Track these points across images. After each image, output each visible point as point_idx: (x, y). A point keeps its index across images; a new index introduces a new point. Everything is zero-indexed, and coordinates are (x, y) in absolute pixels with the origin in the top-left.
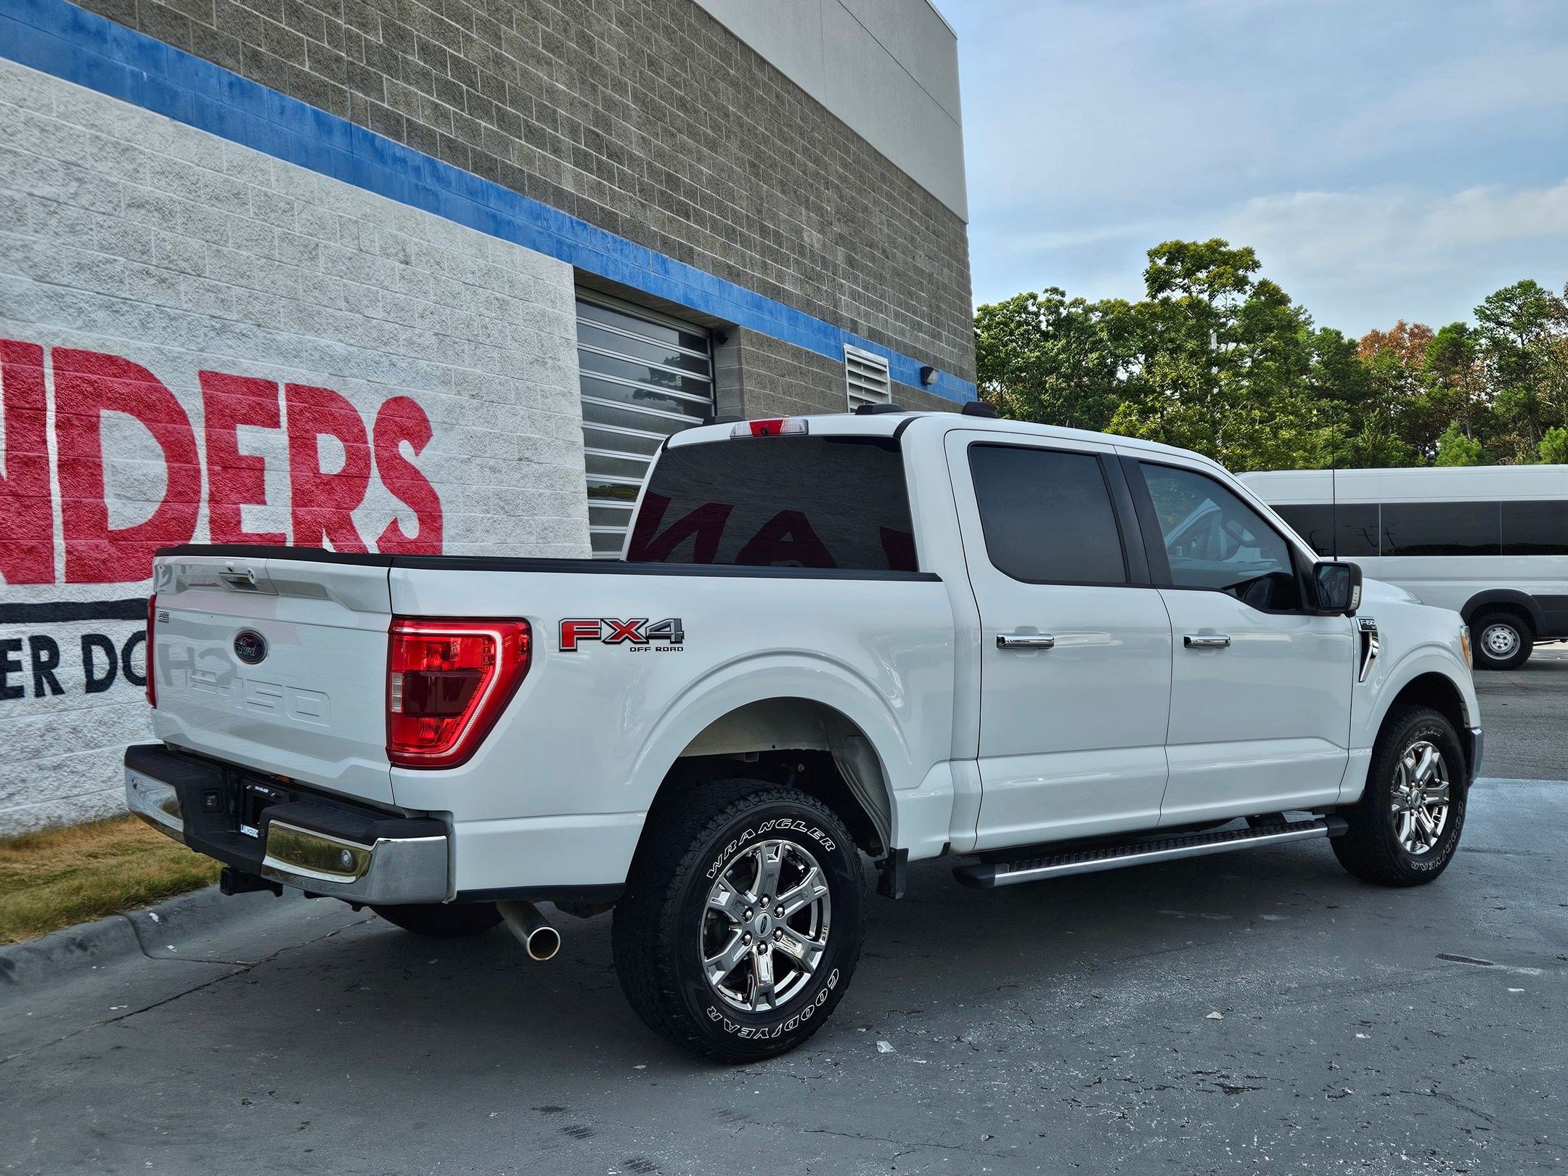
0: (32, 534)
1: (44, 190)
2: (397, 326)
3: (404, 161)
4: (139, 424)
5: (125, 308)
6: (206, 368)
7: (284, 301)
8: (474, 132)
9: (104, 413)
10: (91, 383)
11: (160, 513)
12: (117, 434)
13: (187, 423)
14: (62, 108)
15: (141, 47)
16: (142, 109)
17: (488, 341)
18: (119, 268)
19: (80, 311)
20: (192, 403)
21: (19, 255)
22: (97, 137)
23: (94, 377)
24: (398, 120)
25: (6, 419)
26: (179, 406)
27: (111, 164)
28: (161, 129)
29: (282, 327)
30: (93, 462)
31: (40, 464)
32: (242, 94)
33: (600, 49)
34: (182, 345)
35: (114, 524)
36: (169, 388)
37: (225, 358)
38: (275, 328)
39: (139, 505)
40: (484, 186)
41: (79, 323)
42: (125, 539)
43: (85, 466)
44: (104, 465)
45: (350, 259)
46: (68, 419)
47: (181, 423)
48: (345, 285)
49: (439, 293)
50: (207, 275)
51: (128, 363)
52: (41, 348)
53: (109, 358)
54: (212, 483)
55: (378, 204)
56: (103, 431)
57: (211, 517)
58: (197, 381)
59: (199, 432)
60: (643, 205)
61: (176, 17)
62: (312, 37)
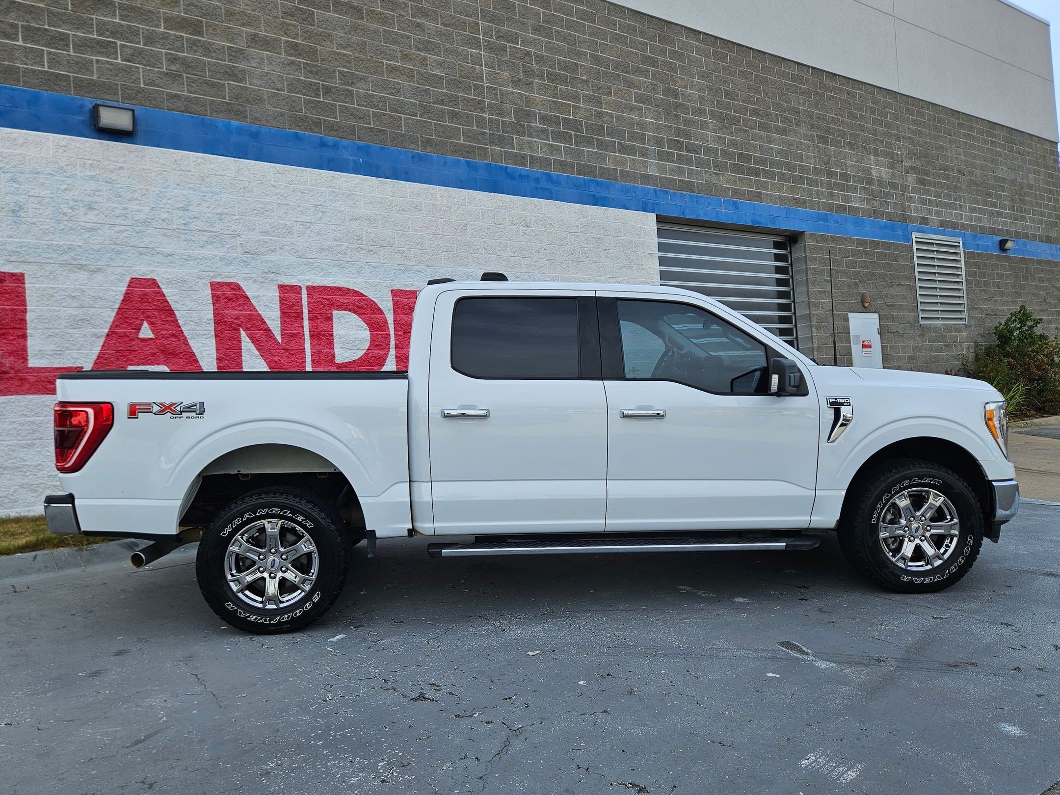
0: (294, 366)
1: (304, 218)
2: (520, 258)
3: (528, 176)
4: (356, 316)
5: (348, 265)
6: (395, 288)
7: (444, 253)
8: (580, 154)
9: (334, 312)
10: (328, 300)
11: (366, 354)
12: (343, 321)
13: (383, 313)
14: (313, 182)
15: (359, 148)
16: (359, 176)
17: (587, 260)
18: (344, 248)
19: (322, 269)
20: (386, 305)
21: (289, 248)
22: (333, 192)
23: (329, 297)
24: (524, 157)
25: (281, 318)
26: (378, 306)
27: (340, 203)
28: (370, 183)
29: (443, 265)
30: (329, 334)
31: (300, 336)
32: (420, 160)
33: (682, 95)
34: (381, 279)
35: (338, 360)
36: (372, 299)
37: (407, 283)
38: (437, 266)
39: (354, 351)
40: (586, 181)
41: (322, 274)
42: (345, 367)
43: (324, 335)
44: (334, 335)
45: (488, 229)
46: (315, 316)
47: (379, 314)
48: (484, 242)
49: (550, 239)
50: (396, 246)
51: (349, 289)
52: (300, 287)
53: (338, 288)
54: (396, 340)
55: (508, 200)
56: (334, 320)
57: (396, 355)
58: (390, 294)
59: (390, 318)
60: (716, 174)
61: (380, 130)
62: (465, 126)
